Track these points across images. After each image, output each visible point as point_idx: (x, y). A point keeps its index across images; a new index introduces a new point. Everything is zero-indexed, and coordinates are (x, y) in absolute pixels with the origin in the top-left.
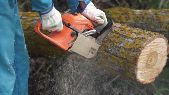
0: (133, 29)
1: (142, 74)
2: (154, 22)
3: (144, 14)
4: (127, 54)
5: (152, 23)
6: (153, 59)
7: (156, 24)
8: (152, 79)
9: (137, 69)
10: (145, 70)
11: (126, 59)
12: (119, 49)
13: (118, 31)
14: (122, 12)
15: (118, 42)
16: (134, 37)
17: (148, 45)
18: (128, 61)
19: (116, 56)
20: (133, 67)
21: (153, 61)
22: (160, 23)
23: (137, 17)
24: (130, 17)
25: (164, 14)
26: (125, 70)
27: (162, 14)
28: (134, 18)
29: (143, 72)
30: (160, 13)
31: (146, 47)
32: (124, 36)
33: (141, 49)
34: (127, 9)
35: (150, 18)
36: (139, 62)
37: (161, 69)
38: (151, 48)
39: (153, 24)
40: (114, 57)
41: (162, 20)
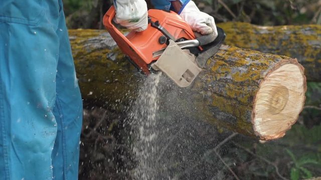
0: (246, 52)
1: (262, 124)
2: (292, 46)
3: (275, 33)
4: (237, 90)
5: (288, 49)
6: (281, 98)
7: (295, 50)
8: (281, 132)
9: (254, 114)
10: (267, 117)
11: (236, 99)
12: (224, 83)
13: (223, 56)
14: (237, 30)
15: (223, 73)
16: (248, 64)
17: (272, 75)
18: (240, 102)
19: (221, 96)
20: (247, 112)
21: (281, 102)
22: (302, 48)
23: (263, 38)
24: (251, 38)
25: (309, 33)
26: (235, 118)
27: (305, 33)
28: (258, 40)
29: (265, 121)
30: (301, 31)
31: (268, 79)
32: (232, 63)
33: (260, 81)
34: (247, 25)
35: (284, 40)
36: (257, 104)
37: (295, 117)
38: (276, 81)
39: (290, 50)
40: (217, 97)
41: (305, 44)
